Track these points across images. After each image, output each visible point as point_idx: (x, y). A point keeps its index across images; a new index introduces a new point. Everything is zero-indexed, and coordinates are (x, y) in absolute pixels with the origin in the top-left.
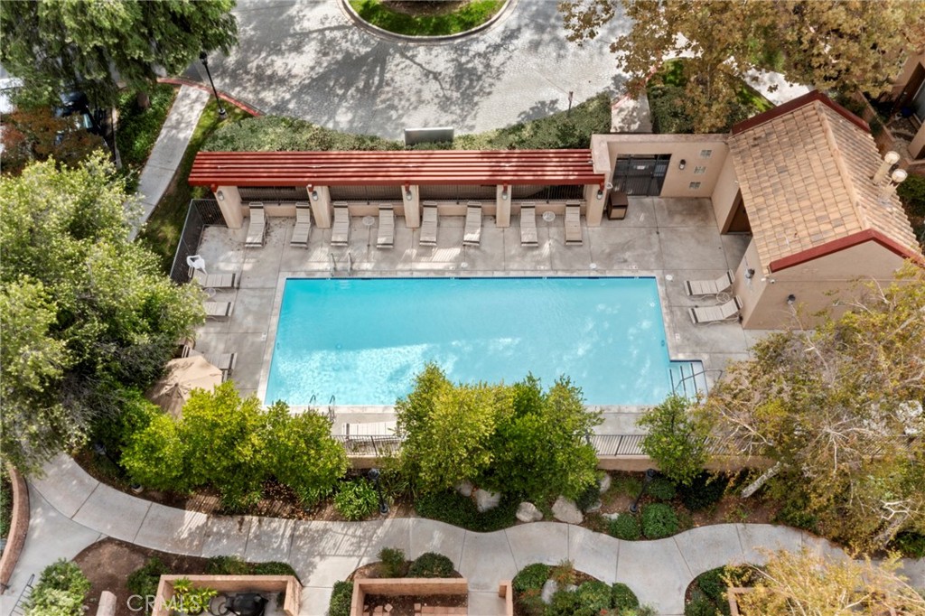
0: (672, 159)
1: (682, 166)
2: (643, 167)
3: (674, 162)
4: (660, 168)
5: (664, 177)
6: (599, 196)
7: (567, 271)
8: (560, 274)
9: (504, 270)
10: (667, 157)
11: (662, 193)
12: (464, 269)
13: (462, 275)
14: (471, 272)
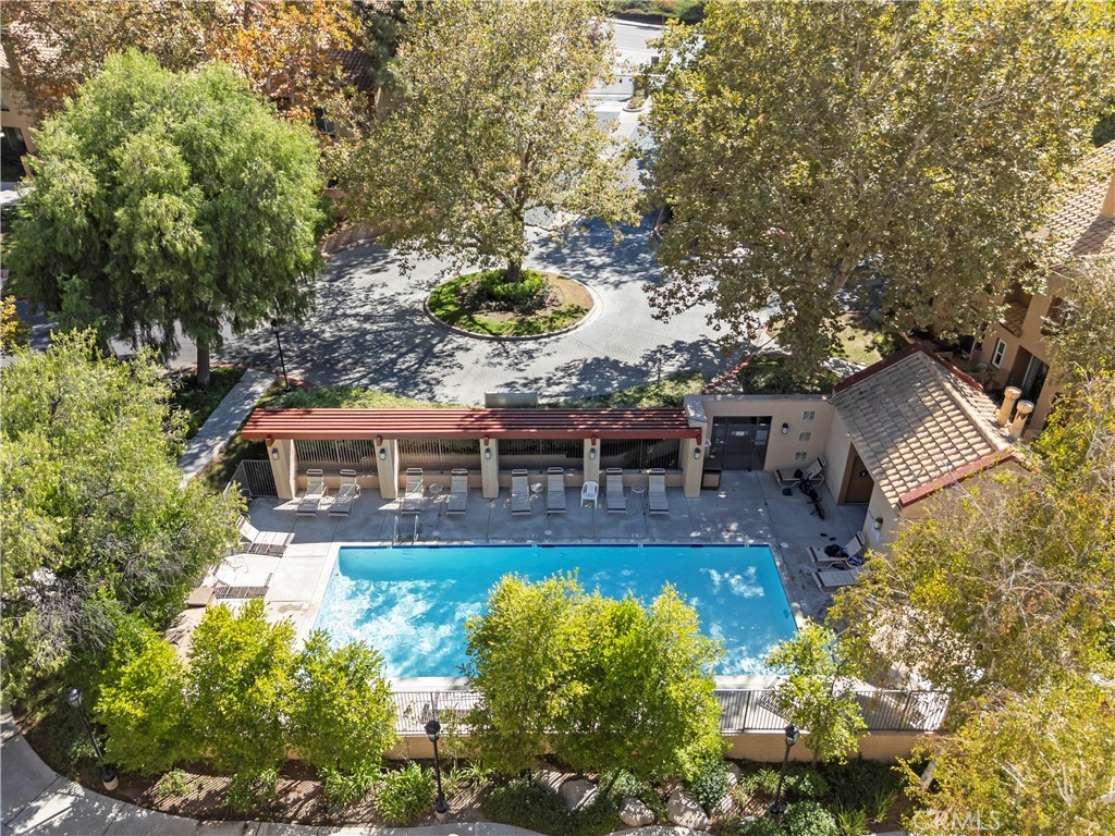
0: (773, 421)
1: (785, 430)
2: (741, 434)
3: (775, 425)
4: (760, 434)
5: (766, 446)
6: (697, 455)
7: (666, 539)
8: (658, 542)
9: (594, 538)
10: (768, 420)
11: (766, 468)
12: (548, 537)
13: (546, 542)
14: (556, 540)
